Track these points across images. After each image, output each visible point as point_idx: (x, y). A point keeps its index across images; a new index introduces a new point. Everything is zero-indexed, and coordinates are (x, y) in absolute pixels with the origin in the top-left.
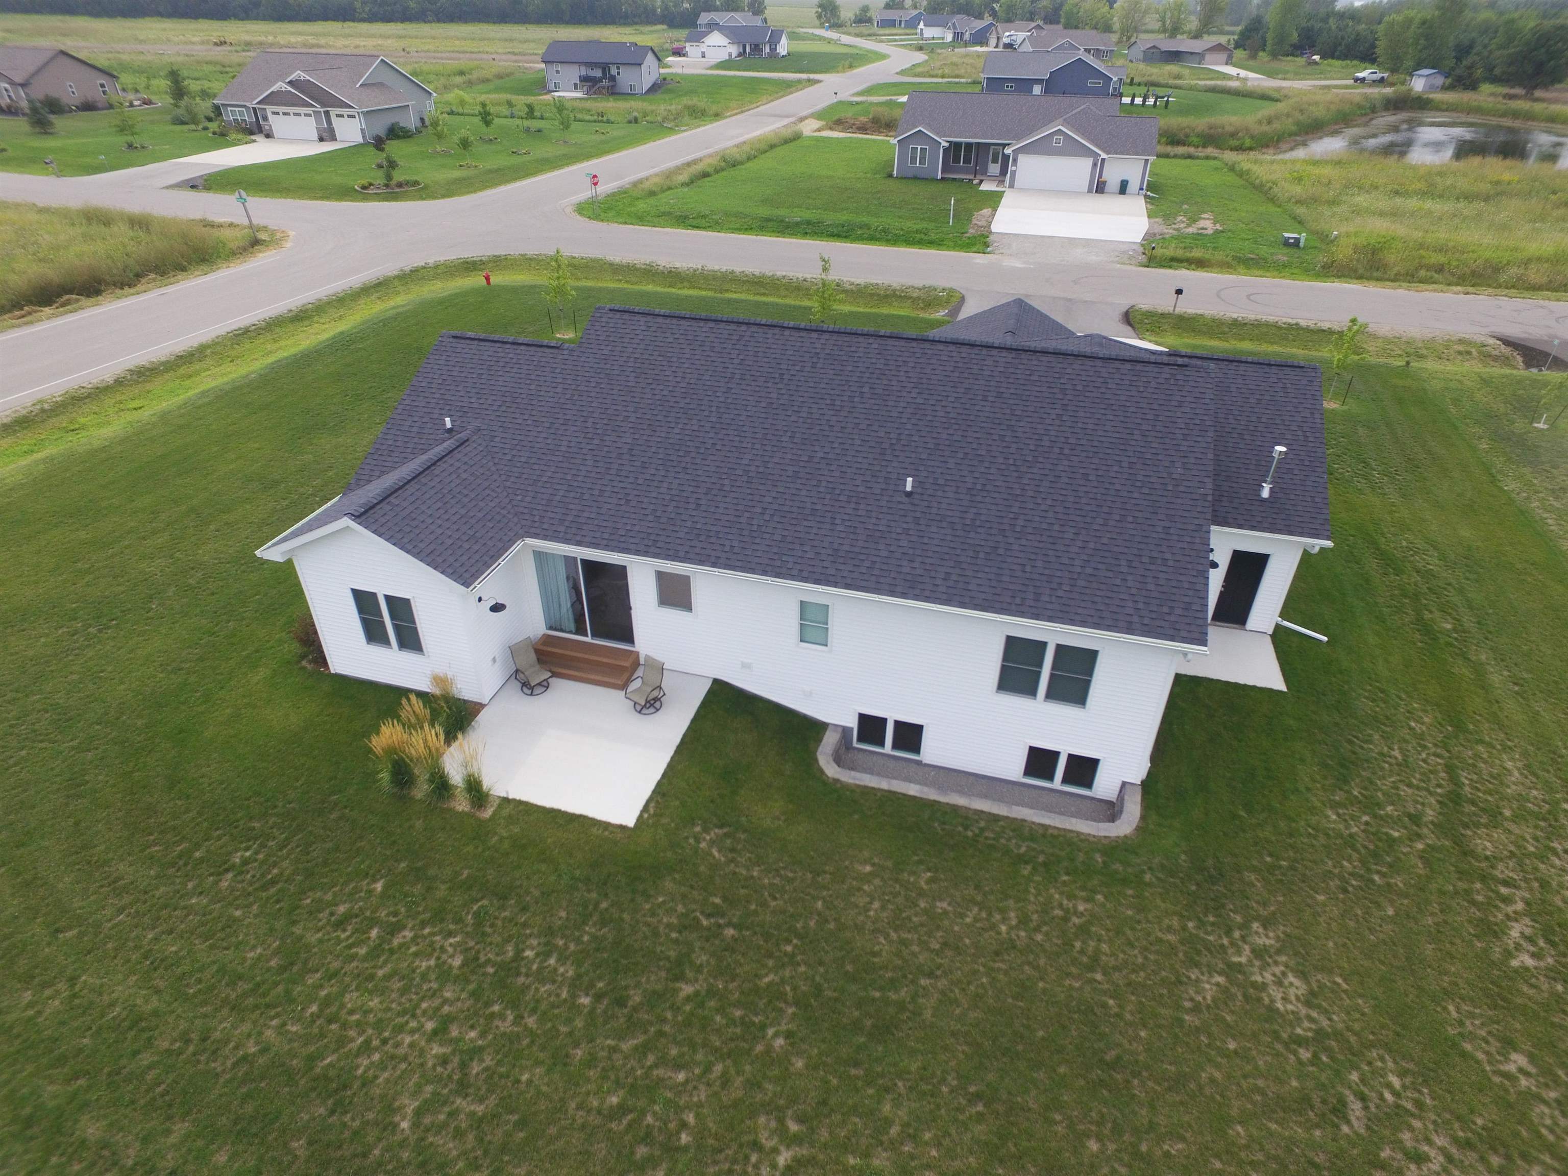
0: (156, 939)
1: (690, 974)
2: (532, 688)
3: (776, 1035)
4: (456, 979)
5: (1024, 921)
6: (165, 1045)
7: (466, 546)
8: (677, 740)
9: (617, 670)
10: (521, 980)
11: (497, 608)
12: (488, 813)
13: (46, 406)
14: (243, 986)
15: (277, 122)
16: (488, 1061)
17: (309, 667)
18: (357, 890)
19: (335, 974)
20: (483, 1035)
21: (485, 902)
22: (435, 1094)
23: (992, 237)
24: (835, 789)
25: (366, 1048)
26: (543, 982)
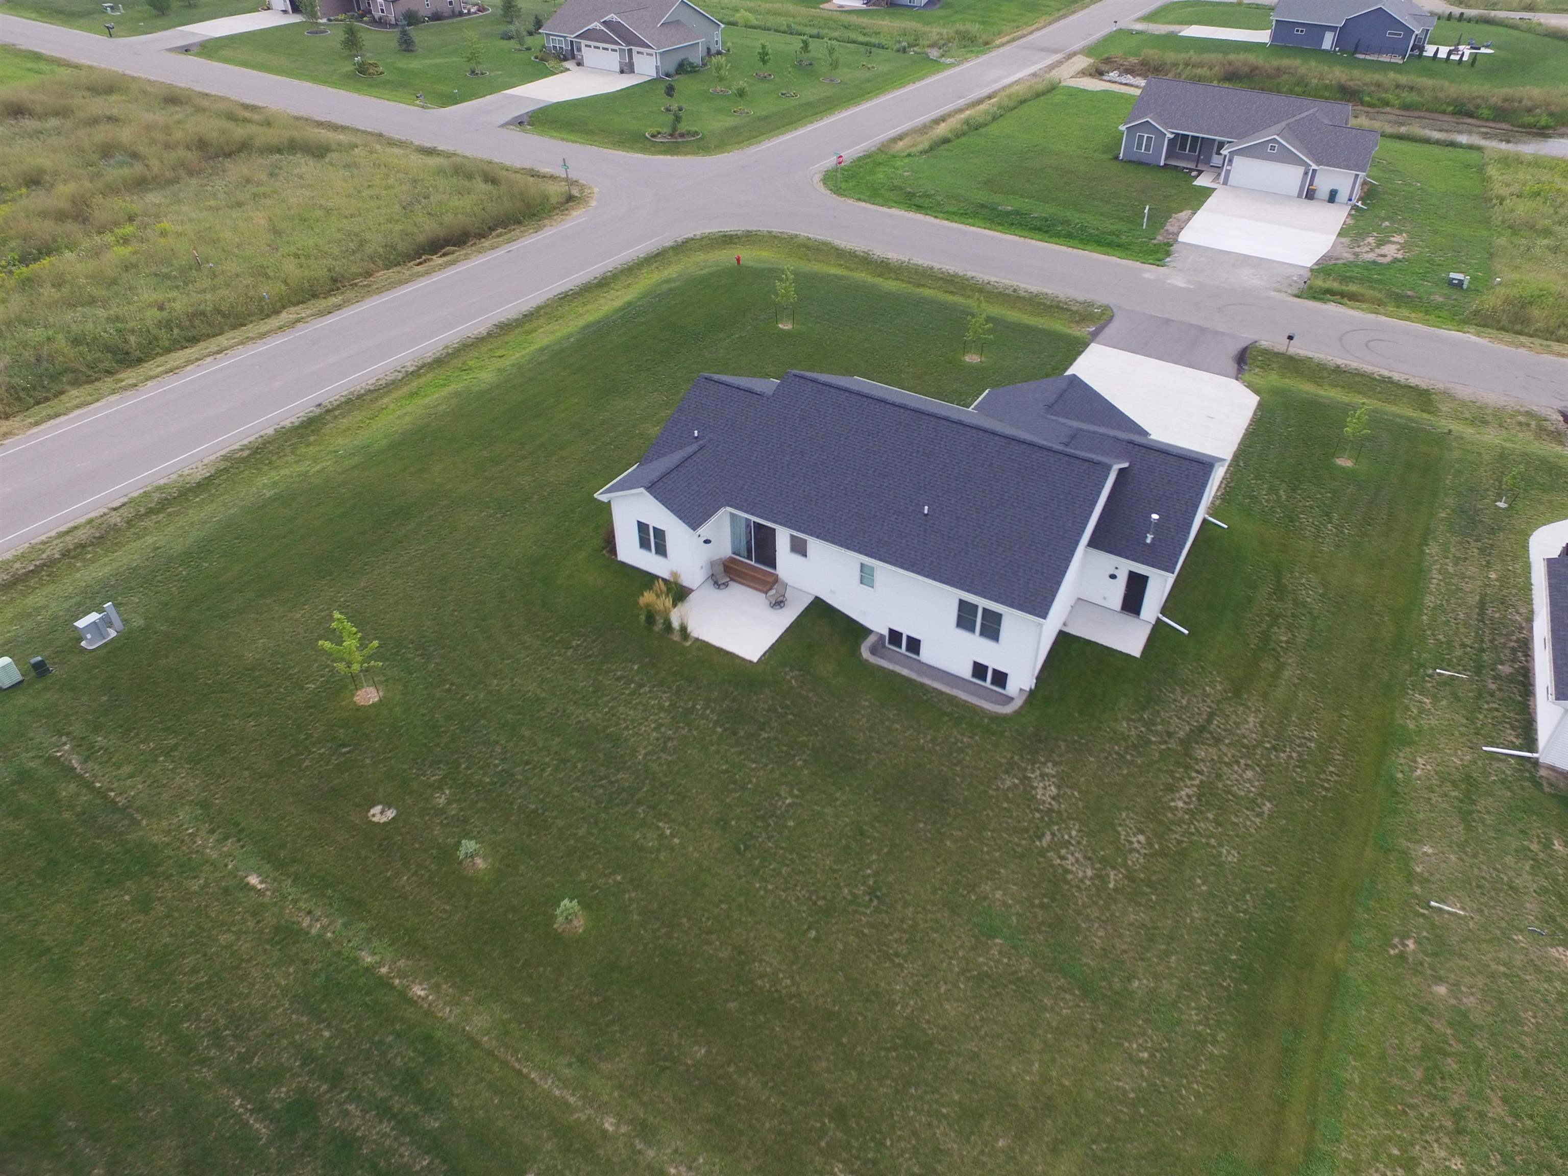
0: (543, 670)
1: (768, 729)
2: (719, 586)
3: (800, 760)
4: (666, 710)
5: (933, 740)
6: (549, 711)
7: (696, 508)
8: (788, 625)
9: (765, 583)
10: (693, 716)
11: (707, 542)
12: (688, 644)
13: (450, 351)
14: (577, 696)
15: (589, 54)
16: (675, 743)
17: (607, 555)
18: (626, 667)
19: (615, 699)
20: (674, 733)
21: (682, 682)
22: (653, 750)
23: (1175, 246)
24: (865, 664)
25: (627, 728)
26: (703, 719)
